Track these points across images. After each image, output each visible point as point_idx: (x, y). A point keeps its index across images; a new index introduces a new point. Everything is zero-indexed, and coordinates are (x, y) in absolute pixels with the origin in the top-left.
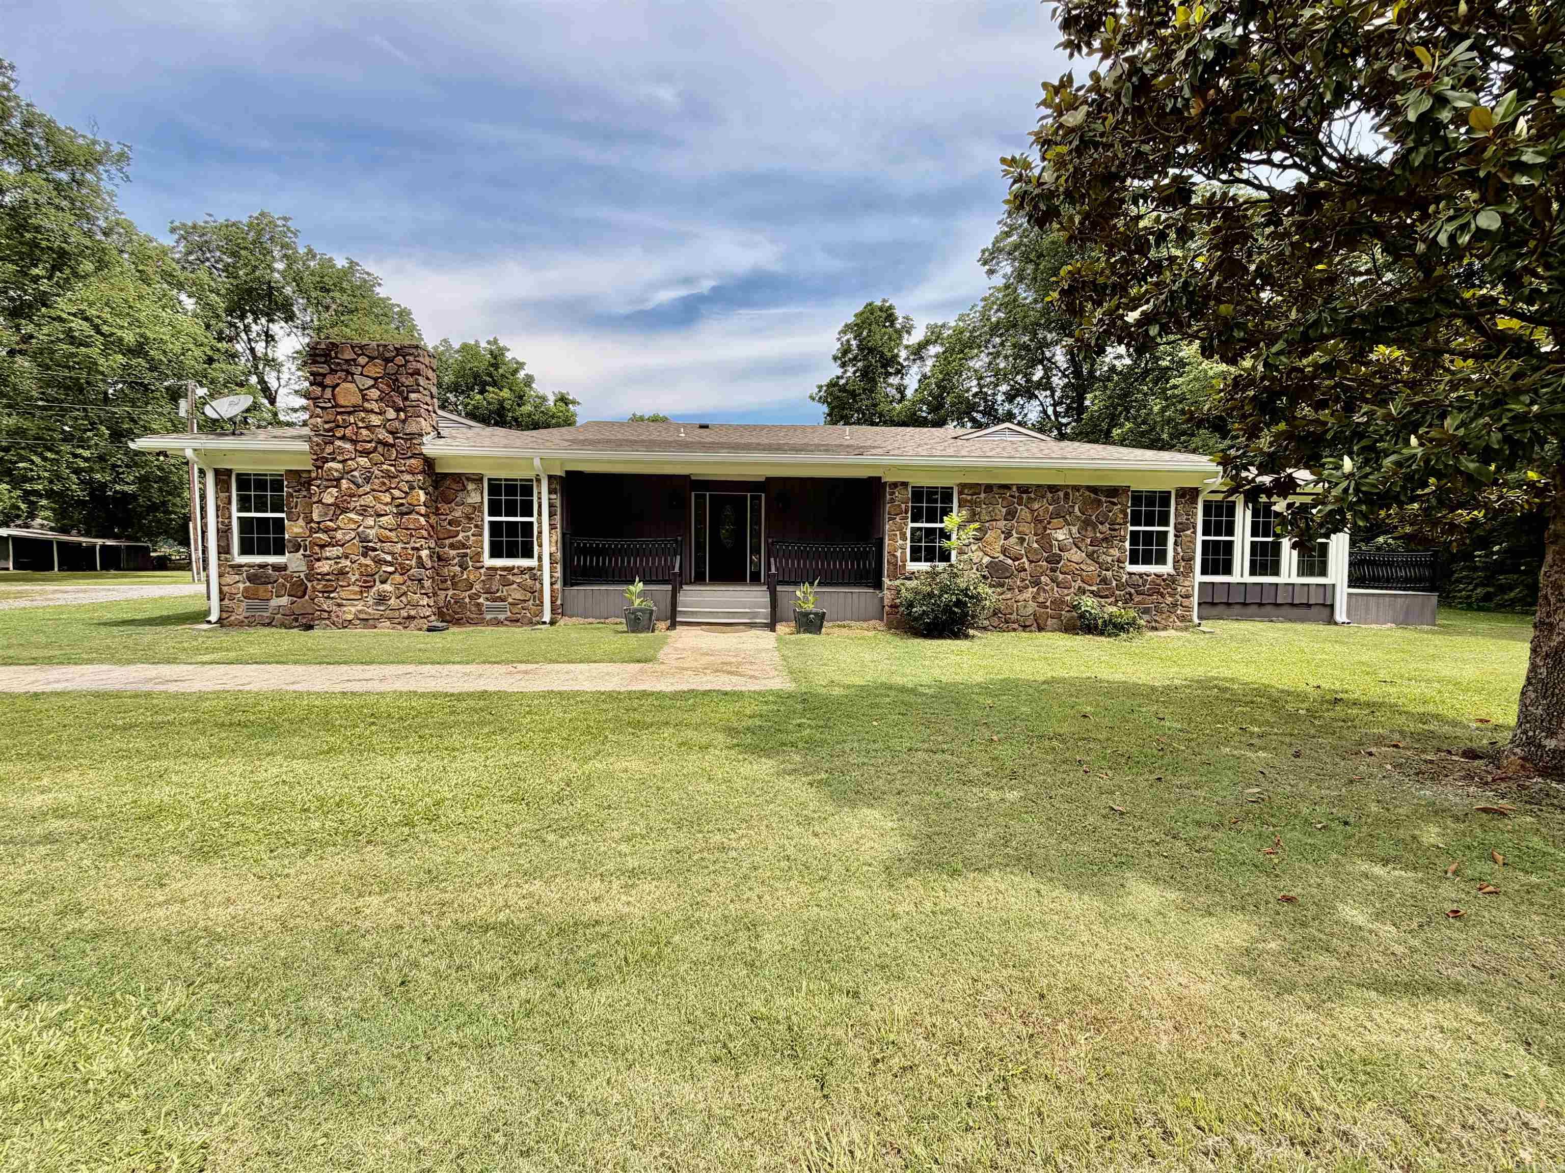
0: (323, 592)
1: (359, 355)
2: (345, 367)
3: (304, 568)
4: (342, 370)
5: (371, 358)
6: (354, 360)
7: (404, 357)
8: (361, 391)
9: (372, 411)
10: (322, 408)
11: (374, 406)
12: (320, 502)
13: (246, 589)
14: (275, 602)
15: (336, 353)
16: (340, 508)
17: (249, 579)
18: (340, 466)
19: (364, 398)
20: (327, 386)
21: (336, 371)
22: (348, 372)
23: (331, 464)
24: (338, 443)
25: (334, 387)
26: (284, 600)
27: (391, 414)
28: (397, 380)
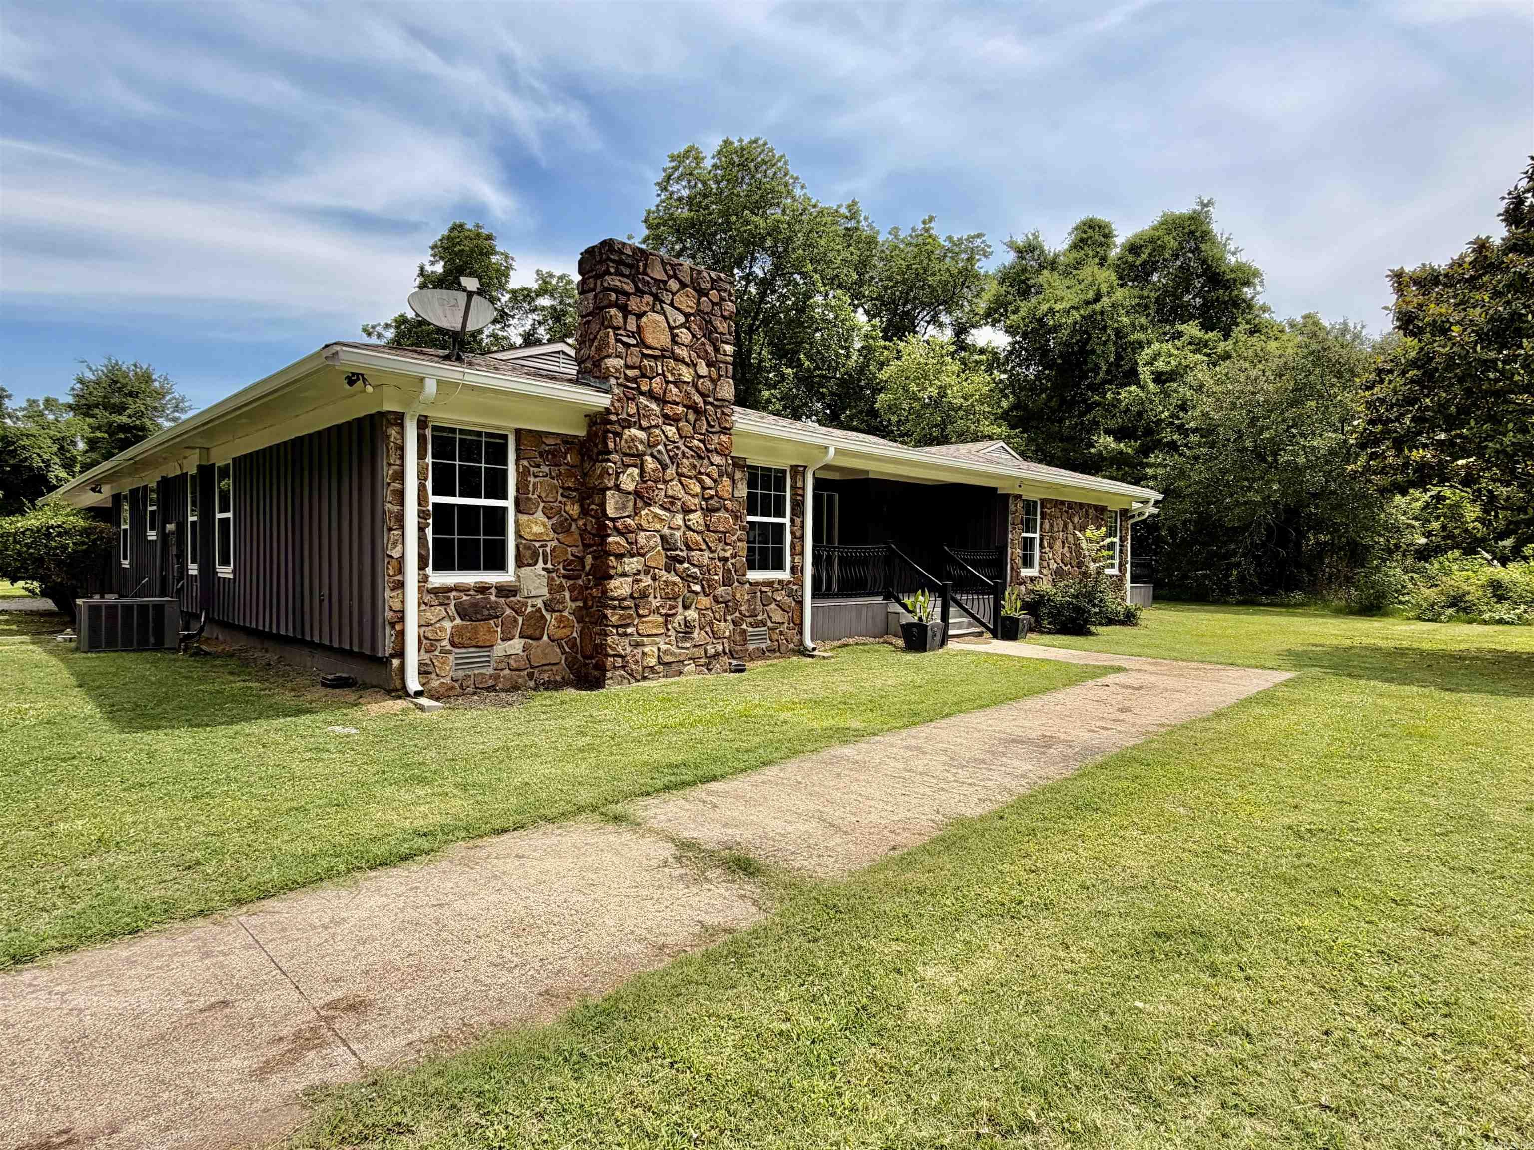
0: (617, 627)
1: (670, 277)
2: (654, 290)
3: (545, 591)
4: (651, 294)
5: (683, 285)
6: (665, 282)
7: (718, 291)
8: (671, 329)
9: (683, 361)
10: (624, 344)
11: (683, 353)
12: (617, 487)
13: (457, 631)
14: (500, 649)
15: (645, 266)
16: (642, 498)
17: (462, 612)
18: (642, 435)
19: (674, 341)
20: (630, 313)
21: (643, 293)
22: (656, 298)
23: (634, 431)
24: (642, 400)
25: (639, 316)
26: (516, 646)
27: (703, 370)
28: (710, 322)
